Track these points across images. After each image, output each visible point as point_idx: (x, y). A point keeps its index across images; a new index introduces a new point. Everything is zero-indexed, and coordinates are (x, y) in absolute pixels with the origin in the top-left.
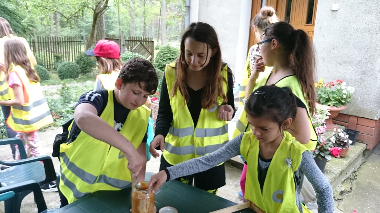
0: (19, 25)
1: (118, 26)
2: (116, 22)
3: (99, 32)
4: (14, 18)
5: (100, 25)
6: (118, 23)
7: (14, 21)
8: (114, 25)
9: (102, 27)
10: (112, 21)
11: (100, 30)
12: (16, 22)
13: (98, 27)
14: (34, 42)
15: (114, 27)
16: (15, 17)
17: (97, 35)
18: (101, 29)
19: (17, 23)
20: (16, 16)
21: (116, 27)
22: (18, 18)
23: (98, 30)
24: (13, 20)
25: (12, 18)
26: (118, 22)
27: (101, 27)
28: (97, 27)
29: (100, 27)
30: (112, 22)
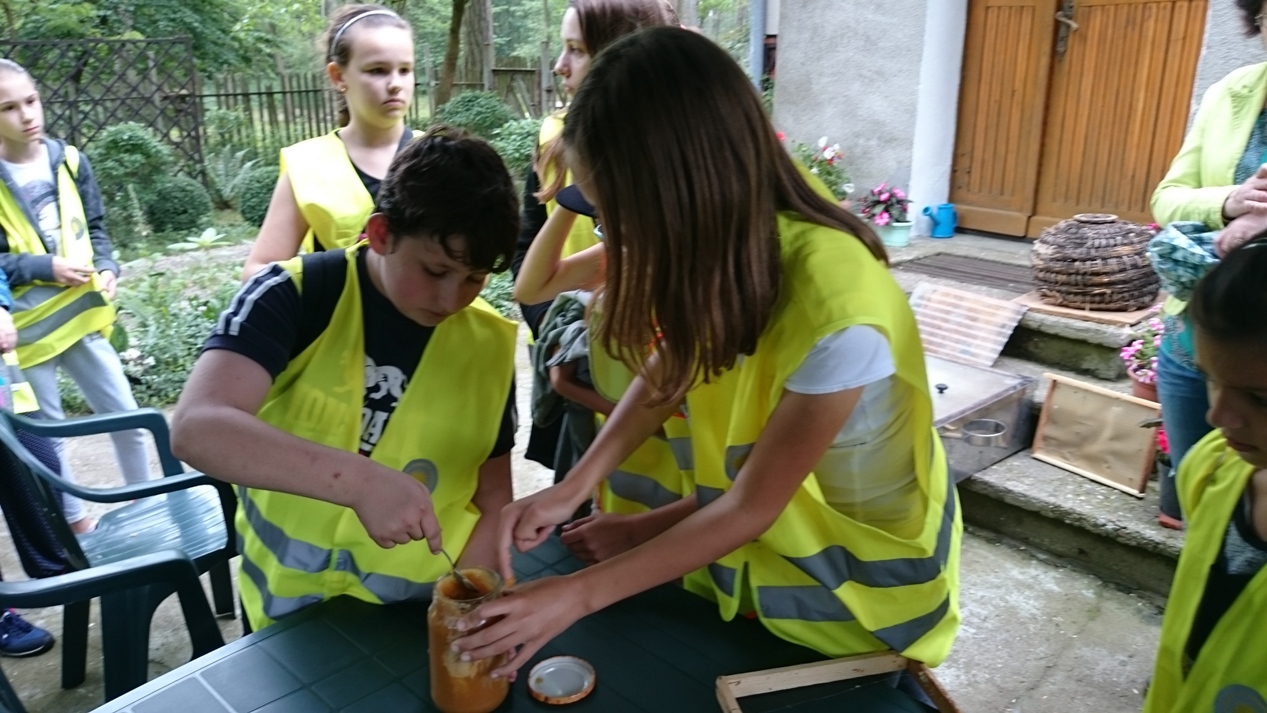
0: (228, 40)
1: (542, 26)
2: (538, 13)
3: (476, 51)
4: (214, 20)
5: (476, 27)
6: (542, 17)
7: (214, 29)
8: (530, 24)
9: (484, 33)
10: (523, 11)
11: (478, 45)
12: (219, 33)
13: (472, 34)
14: (270, 94)
15: (532, 30)
16: (215, 16)
17: (470, 60)
18: (479, 38)
19: (222, 36)
20: (217, 10)
21: (537, 31)
22: (223, 18)
23: (470, 44)
24: (209, 23)
25: (209, 21)
26: (543, 11)
27: (481, 33)
28: (469, 34)
29: (477, 33)
30: (525, 16)
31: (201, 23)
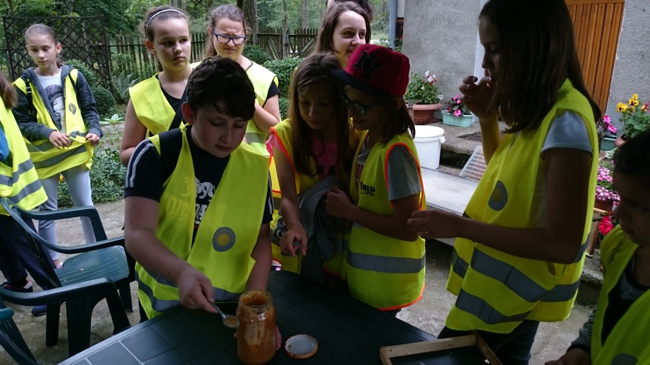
1: (282, 11)
2: (280, 4)
5: (249, 12)
6: (282, 7)
8: (276, 10)
10: (273, 4)
18: (251, 19)
20: (116, 2)
27: (252, 15)
29: (249, 15)
31: (108, 8)
